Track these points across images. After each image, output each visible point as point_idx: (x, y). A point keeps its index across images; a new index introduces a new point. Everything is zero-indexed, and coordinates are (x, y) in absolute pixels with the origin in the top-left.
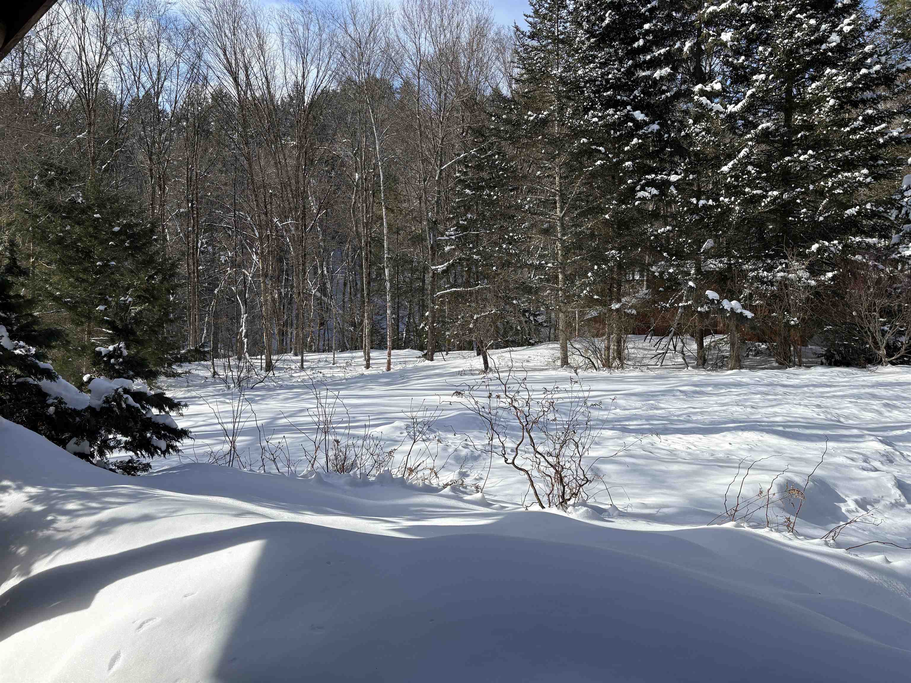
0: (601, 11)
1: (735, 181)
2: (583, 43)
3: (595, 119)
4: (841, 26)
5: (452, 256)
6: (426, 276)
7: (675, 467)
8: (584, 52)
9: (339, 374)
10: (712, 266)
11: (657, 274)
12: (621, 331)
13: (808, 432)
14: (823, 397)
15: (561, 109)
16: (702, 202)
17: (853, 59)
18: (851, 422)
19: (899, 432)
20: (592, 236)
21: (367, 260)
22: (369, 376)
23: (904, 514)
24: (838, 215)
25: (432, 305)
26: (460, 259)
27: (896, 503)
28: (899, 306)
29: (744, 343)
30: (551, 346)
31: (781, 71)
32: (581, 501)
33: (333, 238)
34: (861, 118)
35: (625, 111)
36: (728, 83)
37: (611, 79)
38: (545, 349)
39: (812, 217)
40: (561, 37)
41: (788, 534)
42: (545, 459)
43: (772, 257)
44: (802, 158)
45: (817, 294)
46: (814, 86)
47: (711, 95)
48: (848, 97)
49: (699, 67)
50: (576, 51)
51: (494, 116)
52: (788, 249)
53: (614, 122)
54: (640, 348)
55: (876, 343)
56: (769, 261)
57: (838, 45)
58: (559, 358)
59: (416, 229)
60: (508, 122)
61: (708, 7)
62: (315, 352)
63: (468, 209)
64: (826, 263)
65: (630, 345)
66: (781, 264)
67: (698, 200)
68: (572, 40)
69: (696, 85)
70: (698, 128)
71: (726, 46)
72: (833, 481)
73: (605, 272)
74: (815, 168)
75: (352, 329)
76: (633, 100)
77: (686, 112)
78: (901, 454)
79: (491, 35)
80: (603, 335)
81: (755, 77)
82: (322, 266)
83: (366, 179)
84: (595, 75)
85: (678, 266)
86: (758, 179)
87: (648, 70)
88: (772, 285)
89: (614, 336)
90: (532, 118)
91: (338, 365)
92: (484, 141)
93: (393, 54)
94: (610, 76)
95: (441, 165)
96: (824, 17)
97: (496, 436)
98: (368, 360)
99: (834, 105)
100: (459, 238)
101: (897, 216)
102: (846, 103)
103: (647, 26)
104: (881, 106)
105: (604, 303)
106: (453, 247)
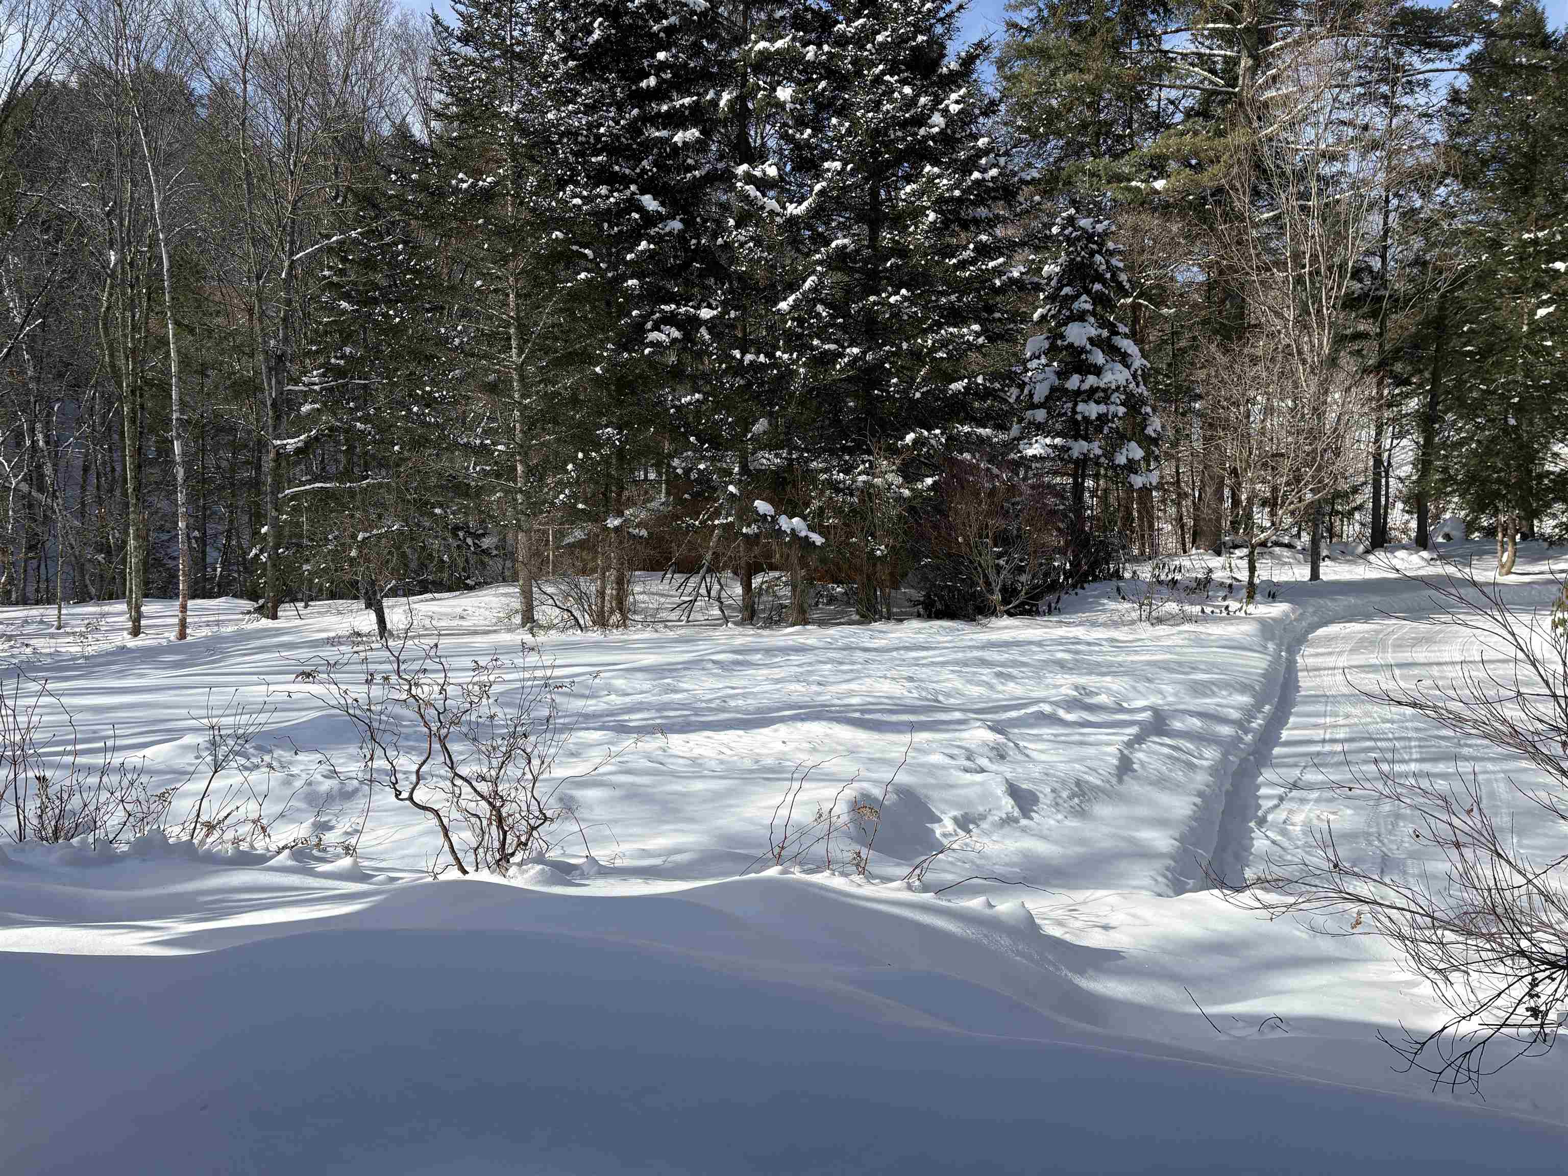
0: (585, 16)
1: (798, 326)
2: (556, 65)
3: (577, 201)
4: (946, 102)
5: (315, 423)
6: (264, 458)
7: (698, 786)
8: (558, 81)
9: (69, 647)
10: (764, 461)
11: (679, 471)
12: (622, 564)
13: (894, 718)
14: (917, 665)
15: (519, 176)
16: (749, 357)
17: (962, 155)
18: (952, 701)
19: (1014, 714)
20: (574, 401)
21: (133, 421)
22: (138, 650)
23: (1017, 834)
24: (940, 391)
25: (274, 513)
26: (331, 429)
27: (1008, 817)
28: (1019, 529)
29: (811, 584)
30: (502, 590)
31: (863, 160)
32: (534, 854)
33: (61, 375)
34: (971, 246)
35: (628, 193)
36: (788, 168)
37: (603, 135)
38: (495, 595)
39: (905, 392)
40: (518, 49)
41: (857, 878)
42: (472, 787)
43: (850, 451)
44: (892, 300)
45: (912, 510)
46: (908, 189)
47: (763, 184)
48: (955, 212)
49: (743, 136)
50: (544, 78)
51: (396, 173)
52: (874, 440)
53: (609, 210)
54: (653, 594)
55: (988, 583)
56: (847, 458)
57: (942, 132)
58: (517, 612)
59: (242, 367)
60: (421, 186)
61: (756, 42)
62: (17, 603)
63: (347, 337)
64: (925, 464)
65: (637, 589)
66: (864, 462)
67: (743, 354)
68: (536, 58)
69: (739, 165)
70: (742, 235)
71: (784, 109)
72: (924, 791)
73: (596, 463)
74: (910, 317)
75: (100, 557)
76: (640, 175)
77: (725, 207)
78: (1016, 745)
79: (391, 23)
80: (594, 571)
81: (826, 165)
82: (32, 430)
83: (131, 264)
84: (576, 124)
85: (713, 459)
86: (832, 326)
87: (664, 129)
88: (852, 495)
89: (612, 575)
90: (465, 186)
91: (68, 630)
92: (377, 217)
93: (191, 29)
94: (602, 130)
95: (292, 254)
96: (923, 86)
97: (379, 752)
98: (137, 619)
99: (935, 221)
100: (331, 390)
101: (1018, 397)
102: (953, 222)
103: (661, 56)
104: (999, 232)
105: (598, 519)
106: (317, 406)
